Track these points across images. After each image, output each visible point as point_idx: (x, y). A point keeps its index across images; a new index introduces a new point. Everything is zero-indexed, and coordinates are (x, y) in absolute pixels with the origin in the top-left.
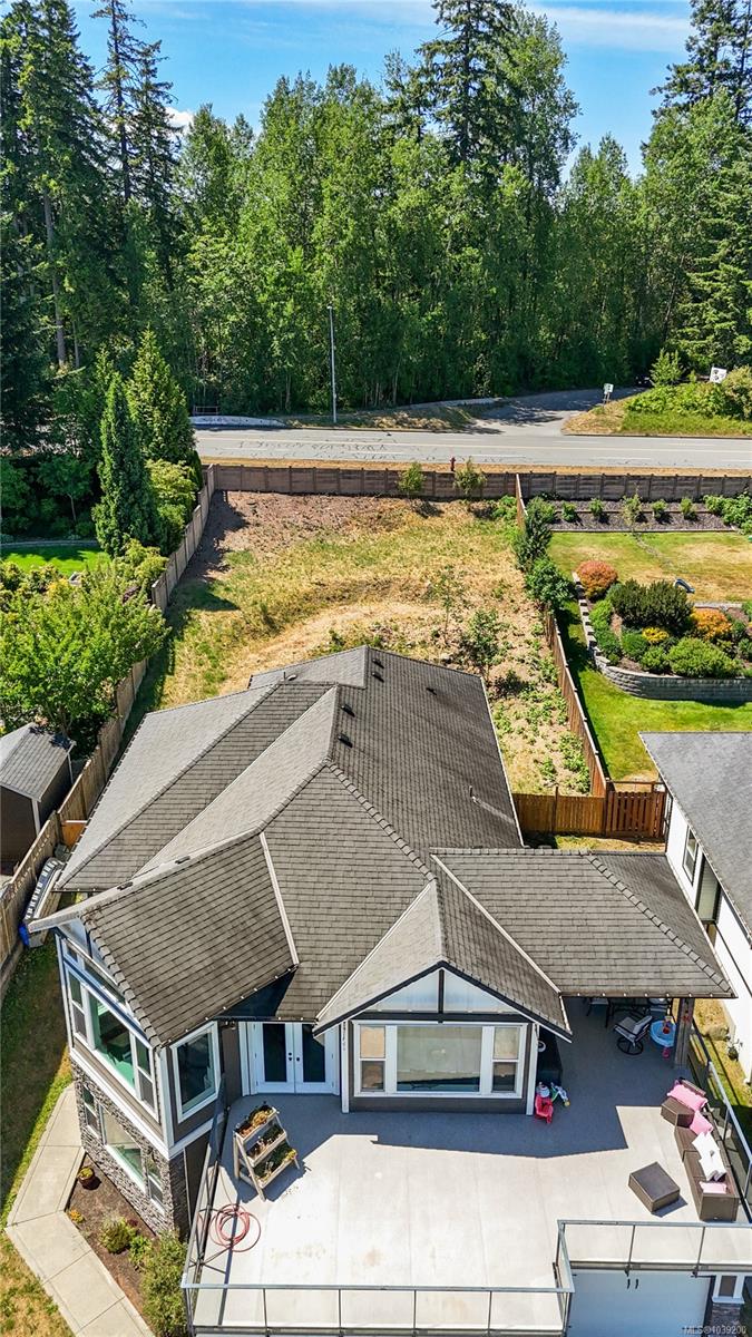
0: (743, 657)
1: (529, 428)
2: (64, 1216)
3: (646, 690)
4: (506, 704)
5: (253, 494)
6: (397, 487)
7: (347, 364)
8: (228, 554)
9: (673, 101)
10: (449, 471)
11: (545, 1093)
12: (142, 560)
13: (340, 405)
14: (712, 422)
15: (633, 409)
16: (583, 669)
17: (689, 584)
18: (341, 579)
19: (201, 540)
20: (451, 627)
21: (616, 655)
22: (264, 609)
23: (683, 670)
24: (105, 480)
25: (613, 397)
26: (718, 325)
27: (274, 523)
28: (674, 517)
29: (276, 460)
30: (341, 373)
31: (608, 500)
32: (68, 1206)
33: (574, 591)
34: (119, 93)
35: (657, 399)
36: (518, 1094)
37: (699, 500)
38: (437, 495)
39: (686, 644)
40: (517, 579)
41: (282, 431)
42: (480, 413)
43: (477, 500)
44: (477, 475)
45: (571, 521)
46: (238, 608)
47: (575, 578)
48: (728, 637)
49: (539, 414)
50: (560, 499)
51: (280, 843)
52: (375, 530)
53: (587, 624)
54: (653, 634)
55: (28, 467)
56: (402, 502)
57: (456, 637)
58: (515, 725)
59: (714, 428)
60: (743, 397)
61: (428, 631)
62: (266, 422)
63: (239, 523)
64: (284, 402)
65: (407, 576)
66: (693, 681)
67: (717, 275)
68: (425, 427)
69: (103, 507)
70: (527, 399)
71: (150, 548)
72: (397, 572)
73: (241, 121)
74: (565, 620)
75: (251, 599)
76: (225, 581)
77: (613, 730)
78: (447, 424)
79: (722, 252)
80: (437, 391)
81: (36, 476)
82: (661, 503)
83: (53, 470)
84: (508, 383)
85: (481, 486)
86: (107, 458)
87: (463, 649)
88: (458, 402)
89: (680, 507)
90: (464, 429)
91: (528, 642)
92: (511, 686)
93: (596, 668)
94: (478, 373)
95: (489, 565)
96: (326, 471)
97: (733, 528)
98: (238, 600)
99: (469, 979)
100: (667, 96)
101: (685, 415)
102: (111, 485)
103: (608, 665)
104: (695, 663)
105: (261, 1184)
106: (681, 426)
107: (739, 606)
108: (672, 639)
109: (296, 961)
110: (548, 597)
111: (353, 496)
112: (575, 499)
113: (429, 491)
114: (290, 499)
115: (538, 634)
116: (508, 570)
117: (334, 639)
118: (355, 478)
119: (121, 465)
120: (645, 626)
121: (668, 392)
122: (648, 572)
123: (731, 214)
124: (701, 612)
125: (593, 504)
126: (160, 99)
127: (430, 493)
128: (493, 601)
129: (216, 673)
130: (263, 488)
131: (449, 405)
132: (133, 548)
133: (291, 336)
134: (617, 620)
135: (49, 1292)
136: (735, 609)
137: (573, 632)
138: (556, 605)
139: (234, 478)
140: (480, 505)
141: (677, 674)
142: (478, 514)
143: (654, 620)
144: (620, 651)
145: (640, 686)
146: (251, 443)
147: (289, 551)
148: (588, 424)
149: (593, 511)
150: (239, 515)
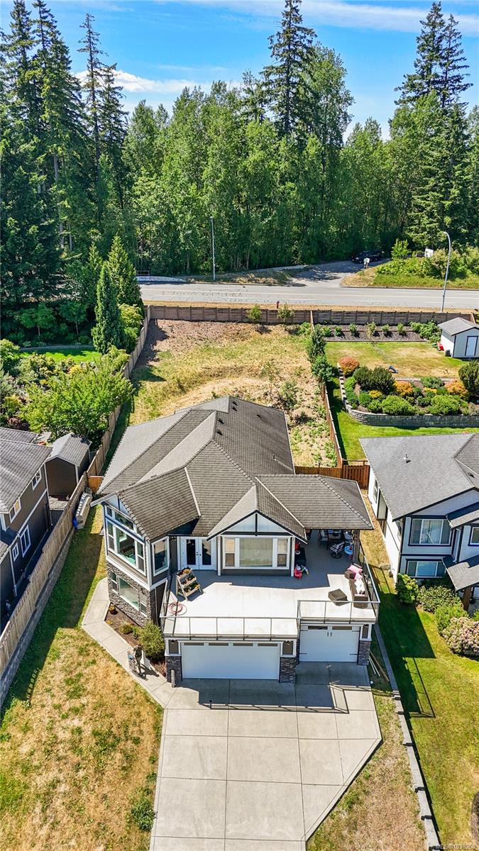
0: (419, 405)
1: (321, 283)
2: (104, 622)
3: (370, 421)
4: (300, 428)
5: (171, 321)
6: (247, 318)
7: (221, 247)
8: (158, 353)
9: (407, 95)
10: (276, 309)
11: (299, 568)
12: (117, 356)
13: (217, 269)
14: (424, 280)
15: (380, 272)
16: (340, 411)
17: (396, 369)
18: (218, 366)
19: (144, 345)
20: (273, 391)
21: (356, 404)
22: (179, 381)
23: (388, 411)
24: (98, 315)
25: (370, 265)
26: (428, 225)
27: (182, 336)
28: (394, 334)
29: (182, 302)
30: (218, 251)
31: (359, 324)
32: (105, 620)
33: (336, 373)
34: (94, 94)
35: (394, 267)
36: (287, 568)
37: (407, 325)
38: (269, 321)
39: (391, 398)
40: (307, 365)
41: (185, 285)
42: (295, 274)
43: (290, 324)
44: (290, 311)
45: (339, 335)
46: (165, 380)
47: (338, 366)
48: (412, 395)
49: (328, 275)
50: (333, 324)
51: (193, 471)
52: (235, 340)
53: (343, 389)
54: (375, 394)
55: (54, 307)
56: (250, 325)
57: (276, 395)
58: (303, 438)
59: (425, 283)
60: (441, 266)
61: (262, 393)
62: (176, 280)
63: (164, 337)
64: (186, 268)
65: (251, 364)
66: (393, 417)
67: (428, 197)
68: (264, 283)
69: (97, 329)
70: (322, 266)
71: (121, 350)
72: (247, 362)
73: (161, 108)
74: (331, 387)
75: (171, 376)
76: (158, 366)
77: (351, 440)
78: (276, 281)
79: (431, 184)
80: (271, 262)
81: (58, 312)
82: (387, 326)
83: (68, 309)
84: (312, 257)
85: (292, 317)
86: (100, 304)
87: (279, 402)
88: (283, 268)
89: (396, 328)
90: (285, 284)
91: (312, 398)
92: (303, 419)
93: (346, 411)
94: (295, 251)
95: (294, 359)
96: (210, 309)
97: (425, 340)
98: (165, 377)
99: (267, 517)
100: (403, 93)
101: (409, 276)
102: (102, 318)
103: (352, 409)
104: (394, 408)
105: (186, 595)
106: (407, 282)
107: (420, 380)
108: (384, 396)
109: (200, 515)
110: (322, 375)
111: (224, 322)
112: (341, 324)
113: (263, 320)
114: (191, 323)
115: (317, 394)
116: (304, 362)
117: (214, 396)
118: (225, 313)
119: (107, 308)
120: (371, 390)
121: (400, 263)
122: (376, 363)
123: (436, 164)
124: (399, 383)
125: (351, 327)
126: (116, 96)
127: (265, 321)
128: (296, 378)
129: (155, 412)
130: (176, 318)
131: (278, 270)
132: (113, 350)
133: (190, 232)
134: (358, 387)
135: (101, 645)
136: (417, 381)
137: (336, 393)
138: (326, 378)
139: (160, 312)
140: (291, 327)
141: (386, 413)
142: (290, 332)
143: (375, 386)
144: (358, 402)
145: (367, 419)
146: (169, 292)
147: (191, 351)
148: (355, 281)
149: (351, 331)
150: (164, 332)
